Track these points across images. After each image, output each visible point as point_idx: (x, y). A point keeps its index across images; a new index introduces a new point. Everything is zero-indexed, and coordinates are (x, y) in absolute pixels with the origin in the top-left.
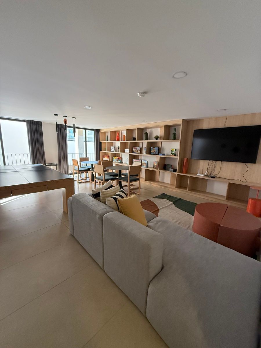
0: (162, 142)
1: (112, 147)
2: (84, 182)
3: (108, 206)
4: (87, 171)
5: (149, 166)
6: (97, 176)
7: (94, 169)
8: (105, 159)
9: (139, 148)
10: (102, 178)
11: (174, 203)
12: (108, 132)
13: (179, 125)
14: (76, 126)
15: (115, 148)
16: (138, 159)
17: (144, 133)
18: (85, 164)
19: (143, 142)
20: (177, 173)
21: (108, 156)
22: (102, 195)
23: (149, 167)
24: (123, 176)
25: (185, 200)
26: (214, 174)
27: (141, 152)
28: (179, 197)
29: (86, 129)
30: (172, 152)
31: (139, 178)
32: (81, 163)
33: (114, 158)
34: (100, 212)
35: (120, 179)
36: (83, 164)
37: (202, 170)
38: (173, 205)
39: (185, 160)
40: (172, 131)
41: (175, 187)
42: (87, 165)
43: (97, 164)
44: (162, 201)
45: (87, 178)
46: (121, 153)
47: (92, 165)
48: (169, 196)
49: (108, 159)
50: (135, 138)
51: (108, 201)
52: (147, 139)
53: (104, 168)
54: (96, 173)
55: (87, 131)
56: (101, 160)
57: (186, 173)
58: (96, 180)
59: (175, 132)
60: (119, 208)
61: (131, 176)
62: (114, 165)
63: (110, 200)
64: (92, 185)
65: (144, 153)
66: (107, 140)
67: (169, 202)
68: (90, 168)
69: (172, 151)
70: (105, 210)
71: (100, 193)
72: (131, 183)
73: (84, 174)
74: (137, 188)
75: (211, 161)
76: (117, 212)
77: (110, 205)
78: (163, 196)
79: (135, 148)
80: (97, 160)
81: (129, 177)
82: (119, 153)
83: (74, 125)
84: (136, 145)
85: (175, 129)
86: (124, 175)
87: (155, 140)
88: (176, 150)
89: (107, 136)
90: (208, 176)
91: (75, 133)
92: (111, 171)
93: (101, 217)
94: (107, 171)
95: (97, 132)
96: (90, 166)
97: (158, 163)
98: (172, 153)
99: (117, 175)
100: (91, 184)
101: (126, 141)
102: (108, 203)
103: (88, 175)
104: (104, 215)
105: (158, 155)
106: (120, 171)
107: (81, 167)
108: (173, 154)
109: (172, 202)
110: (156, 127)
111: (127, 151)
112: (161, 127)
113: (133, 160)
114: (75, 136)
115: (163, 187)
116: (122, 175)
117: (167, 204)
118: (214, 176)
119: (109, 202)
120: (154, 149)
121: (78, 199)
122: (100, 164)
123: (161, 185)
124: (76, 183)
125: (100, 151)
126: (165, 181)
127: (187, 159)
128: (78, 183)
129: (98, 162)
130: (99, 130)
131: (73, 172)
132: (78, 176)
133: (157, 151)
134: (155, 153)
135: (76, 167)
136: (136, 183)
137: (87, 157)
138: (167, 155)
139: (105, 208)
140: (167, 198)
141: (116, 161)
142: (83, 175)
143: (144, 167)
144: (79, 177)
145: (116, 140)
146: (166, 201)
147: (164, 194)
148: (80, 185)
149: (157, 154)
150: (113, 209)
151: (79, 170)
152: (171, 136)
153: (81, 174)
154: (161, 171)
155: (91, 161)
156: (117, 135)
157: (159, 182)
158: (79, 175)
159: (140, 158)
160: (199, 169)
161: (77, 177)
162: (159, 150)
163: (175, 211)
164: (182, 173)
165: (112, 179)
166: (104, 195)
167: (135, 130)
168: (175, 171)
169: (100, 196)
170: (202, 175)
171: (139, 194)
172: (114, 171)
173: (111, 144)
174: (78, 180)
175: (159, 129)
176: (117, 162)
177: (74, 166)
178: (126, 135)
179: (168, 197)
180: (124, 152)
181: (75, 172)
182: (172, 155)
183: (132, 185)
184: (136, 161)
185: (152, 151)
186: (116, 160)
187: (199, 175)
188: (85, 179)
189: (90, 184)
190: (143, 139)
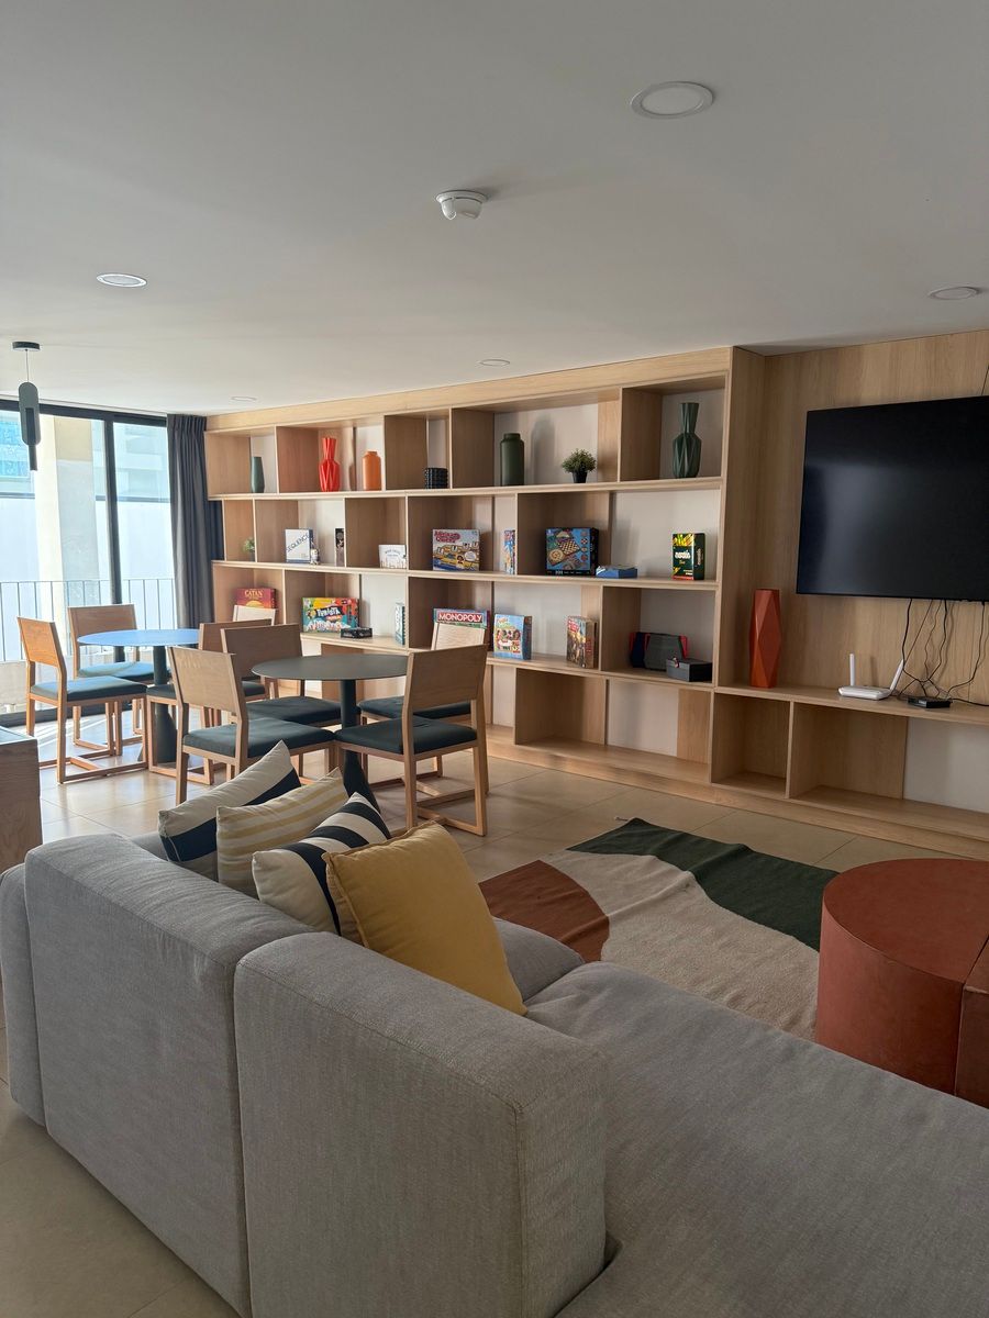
0: (612, 494)
1: (291, 536)
2: (103, 775)
3: (267, 902)
4: (126, 697)
5: (540, 646)
6: (196, 723)
7: (174, 681)
8: (251, 612)
9: (468, 538)
10: (225, 738)
11: (701, 877)
12: (261, 435)
13: (713, 385)
14: (45, 396)
15: (315, 540)
16: (470, 607)
17: (499, 437)
18: (111, 651)
19: (493, 497)
20: (713, 687)
21: (269, 592)
22: (226, 837)
23: (540, 657)
24: (370, 721)
25: (771, 859)
26: (944, 685)
27: (486, 562)
28: (732, 839)
29: (110, 417)
30: (679, 555)
31: (474, 725)
32: (78, 645)
33: (307, 602)
34: (216, 943)
35: (350, 736)
36: (98, 653)
37: (873, 661)
38: (699, 893)
39: (764, 599)
40: (675, 426)
41: (706, 779)
42: (120, 655)
43: (195, 646)
44: (629, 869)
45: (122, 743)
46: (355, 572)
47: (160, 653)
48: (670, 837)
49: (269, 614)
50: (444, 472)
51: (266, 868)
52: (517, 478)
53: (243, 673)
54: (186, 707)
55: (118, 427)
56: (220, 617)
57: (773, 684)
58: (185, 757)
59: (693, 427)
60: (339, 909)
61: (419, 714)
62: (311, 647)
63: (277, 868)
64: (162, 788)
65: (502, 567)
66: (260, 489)
67: (670, 872)
68: (148, 677)
69: (678, 549)
70: (248, 927)
71: (212, 824)
72: (427, 765)
73: (102, 720)
74: (468, 796)
75: (921, 607)
76: (327, 936)
77: (279, 898)
78: (636, 837)
79: (442, 538)
80: (192, 622)
81: (412, 725)
82: (344, 570)
83: (28, 390)
84: (450, 514)
85: (693, 410)
86: (375, 712)
87: (568, 485)
88: (700, 538)
89: (258, 460)
90: (912, 701)
91: (39, 448)
92: (289, 689)
93: (224, 972)
94: (262, 691)
95: (188, 433)
96: (147, 664)
97: (592, 629)
98: (676, 562)
99: (330, 715)
100: (156, 784)
101: (384, 493)
102: (268, 885)
103: (133, 722)
104: (242, 961)
105: (592, 574)
106: (350, 687)
107: (80, 673)
108: (683, 567)
109: (686, 875)
110: (574, 400)
111: (395, 555)
112: (602, 397)
113: (438, 612)
114: (33, 466)
115: (631, 781)
116: (363, 715)
117: (659, 886)
118: (942, 697)
119: (269, 875)
120: (564, 540)
121: (65, 872)
122: (211, 644)
123: (618, 771)
124: (48, 780)
125: (216, 564)
126: (647, 742)
127: (775, 594)
128: (63, 779)
129: (198, 635)
130: (205, 418)
131: (23, 707)
132: (63, 731)
133: (588, 550)
134: (570, 565)
135: (48, 675)
136: (459, 761)
137: (125, 601)
138: (650, 575)
139: (249, 918)
140: (657, 846)
141: (327, 625)
142: (95, 729)
143: (509, 653)
144: (69, 743)
145: (319, 490)
146: (650, 866)
147: (637, 822)
148: (75, 792)
149: (584, 574)
150: (300, 919)
151: (71, 688)
152: (671, 457)
153: (83, 720)
154: (619, 680)
155: (153, 626)
156: (326, 453)
157: (605, 747)
158: (70, 724)
159: (481, 597)
160: (852, 656)
161: (57, 740)
162: (601, 548)
163: (708, 930)
164: (751, 684)
165: (297, 745)
166: (238, 835)
167: (443, 422)
168: (701, 673)
169: (213, 847)
170: (873, 695)
171: (478, 829)
172: (314, 689)
173: (289, 515)
174: (64, 761)
175: (591, 411)
176: (333, 631)
177: (33, 665)
178: (381, 455)
179: (666, 840)
180: (374, 562)
181: (37, 708)
182: (681, 573)
183: (435, 776)
184: (453, 622)
185: (555, 555)
186: (324, 618)
187: (856, 694)
188: (111, 754)
189: (147, 783)
190: (497, 479)
